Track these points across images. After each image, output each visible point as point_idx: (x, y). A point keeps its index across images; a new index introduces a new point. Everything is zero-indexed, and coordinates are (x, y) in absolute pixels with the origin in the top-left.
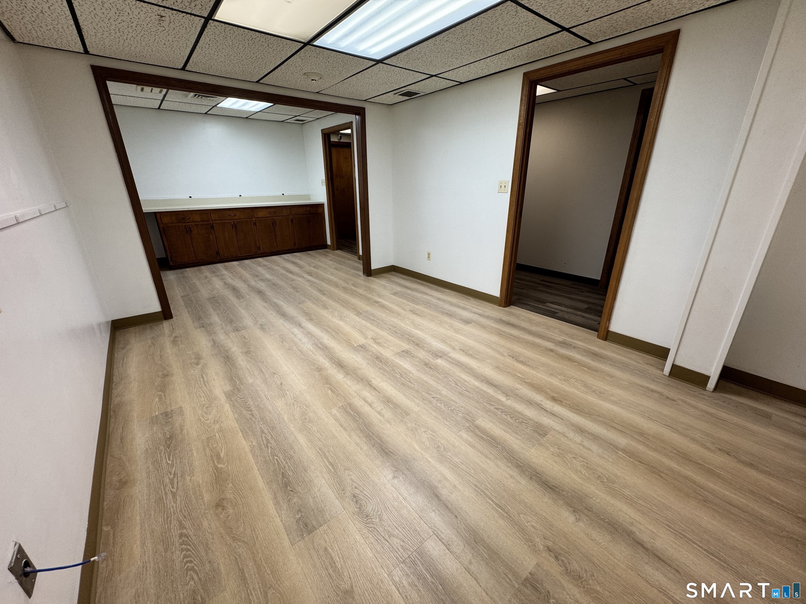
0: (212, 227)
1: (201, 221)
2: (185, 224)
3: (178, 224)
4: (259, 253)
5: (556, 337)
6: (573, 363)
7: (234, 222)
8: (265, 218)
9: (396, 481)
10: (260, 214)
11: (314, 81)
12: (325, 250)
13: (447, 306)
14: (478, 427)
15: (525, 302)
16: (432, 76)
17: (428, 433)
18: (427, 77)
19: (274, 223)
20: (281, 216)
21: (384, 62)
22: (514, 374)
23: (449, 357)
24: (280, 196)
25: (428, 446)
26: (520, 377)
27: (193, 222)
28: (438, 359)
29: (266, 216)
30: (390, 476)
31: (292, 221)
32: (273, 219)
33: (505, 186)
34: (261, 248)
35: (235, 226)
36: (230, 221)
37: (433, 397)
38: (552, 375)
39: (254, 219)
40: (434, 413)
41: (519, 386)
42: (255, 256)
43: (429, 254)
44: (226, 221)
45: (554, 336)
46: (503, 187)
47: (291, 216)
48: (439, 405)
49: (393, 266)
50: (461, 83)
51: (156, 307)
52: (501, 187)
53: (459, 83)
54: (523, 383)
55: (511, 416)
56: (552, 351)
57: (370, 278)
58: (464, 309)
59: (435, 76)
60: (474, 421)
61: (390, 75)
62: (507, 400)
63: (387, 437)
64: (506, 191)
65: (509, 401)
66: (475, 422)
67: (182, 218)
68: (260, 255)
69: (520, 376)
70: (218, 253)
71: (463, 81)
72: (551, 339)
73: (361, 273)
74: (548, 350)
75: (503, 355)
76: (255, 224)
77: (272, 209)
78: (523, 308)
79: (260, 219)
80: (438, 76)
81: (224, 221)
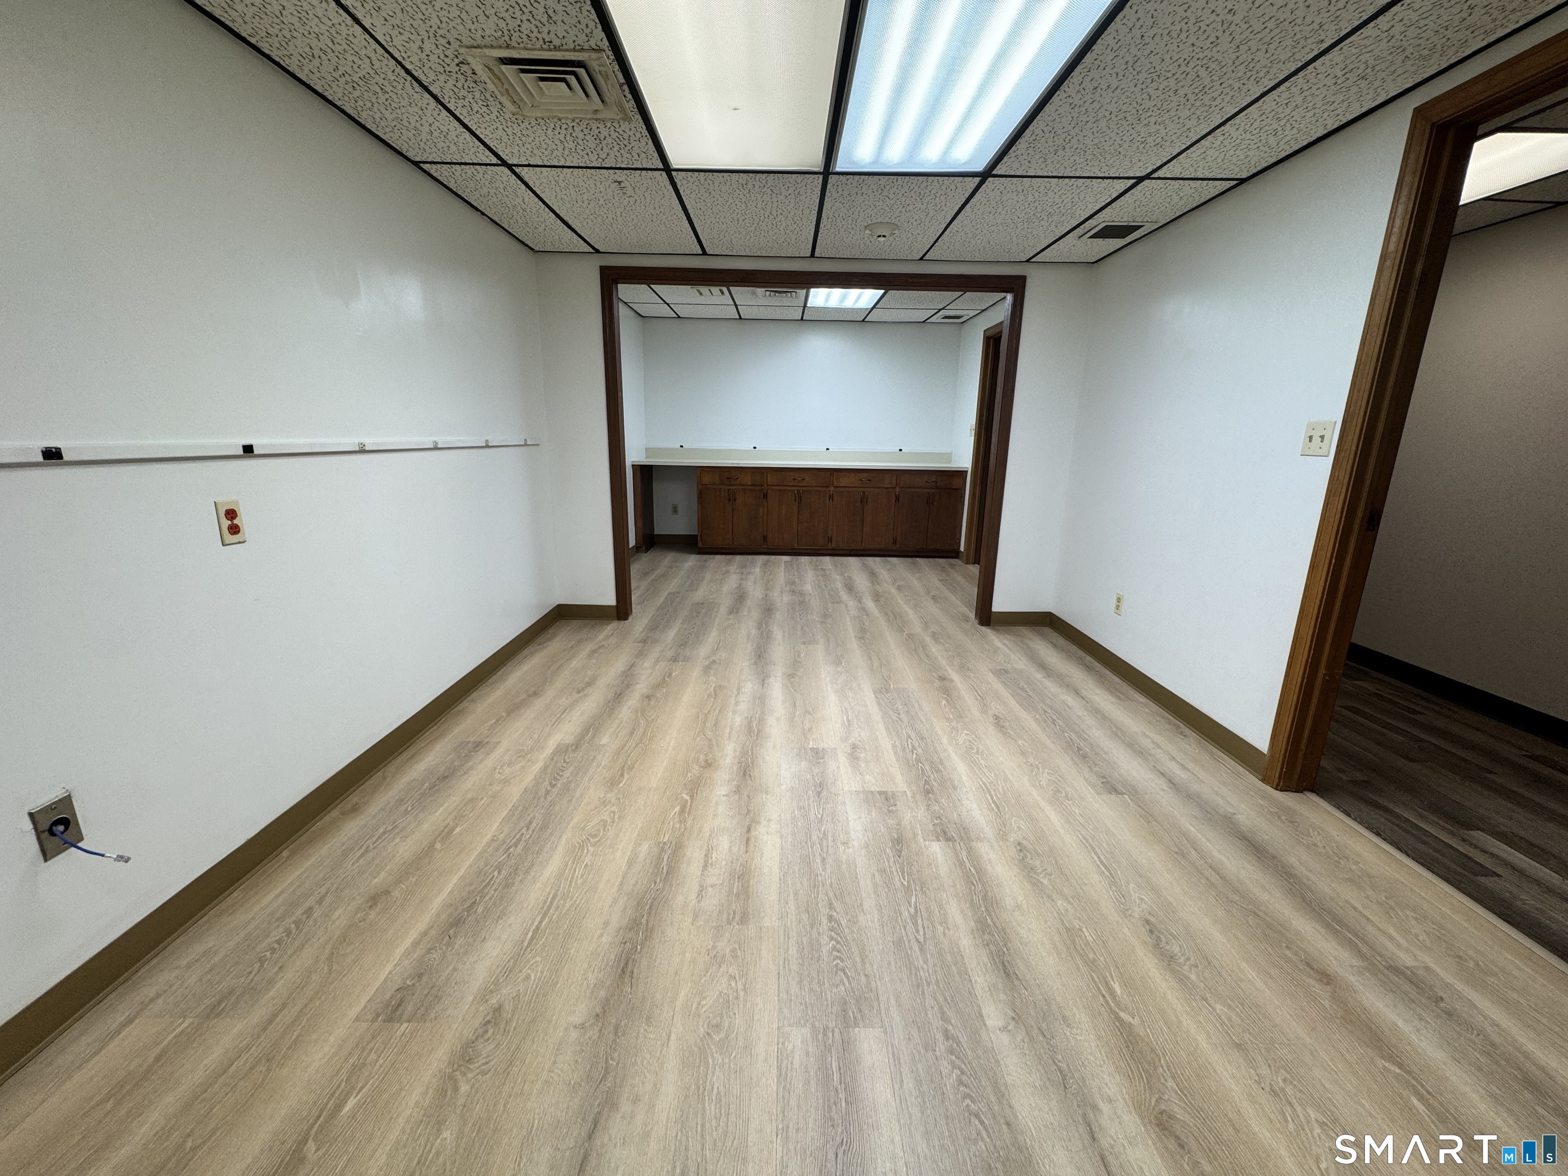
0: (765, 496)
1: (752, 485)
2: (730, 487)
3: (721, 487)
4: (830, 547)
5: (1399, 946)
6: (1381, 1063)
7: (798, 491)
8: (851, 489)
9: (574, 1035)
10: (844, 482)
11: (882, 239)
12: (952, 561)
13: (1098, 735)
14: (847, 1045)
15: (1381, 801)
16: (1140, 180)
17: (733, 984)
18: (1128, 185)
19: (864, 500)
20: (879, 488)
21: (994, 172)
22: (1105, 978)
23: (970, 850)
24: (894, 453)
25: (702, 1012)
26: (1112, 992)
27: (741, 485)
28: (939, 840)
29: (854, 485)
30: (577, 1019)
31: (897, 499)
32: (864, 492)
33: (1322, 437)
34: (834, 541)
35: (799, 497)
36: (793, 488)
37: (830, 918)
38: (1239, 1046)
39: (832, 489)
40: (793, 951)
41: (1081, 1017)
42: (822, 552)
43: (1119, 600)
44: (788, 488)
45: (1391, 938)
46: (1317, 440)
47: (898, 489)
48: (824, 939)
49: (1050, 613)
50: (1242, 181)
51: (609, 598)
52: (1310, 441)
53: (1235, 182)
54: (1106, 1015)
55: (964, 1078)
56: (1326, 978)
57: (983, 628)
58: (1141, 753)
59: (1148, 177)
60: (856, 1025)
61: (1030, 198)
62: (1004, 1029)
63: (660, 940)
64: (1321, 452)
65: (1005, 1038)
66: (857, 1030)
67: (728, 478)
68: (829, 552)
69: (1118, 991)
70: (765, 539)
71: (1244, 176)
72: (1365, 942)
73: (972, 615)
74: (1317, 971)
75: (1125, 913)
76: (831, 497)
77: (865, 475)
78: (1349, 815)
79: (842, 489)
80: (1156, 175)
81: (785, 488)
